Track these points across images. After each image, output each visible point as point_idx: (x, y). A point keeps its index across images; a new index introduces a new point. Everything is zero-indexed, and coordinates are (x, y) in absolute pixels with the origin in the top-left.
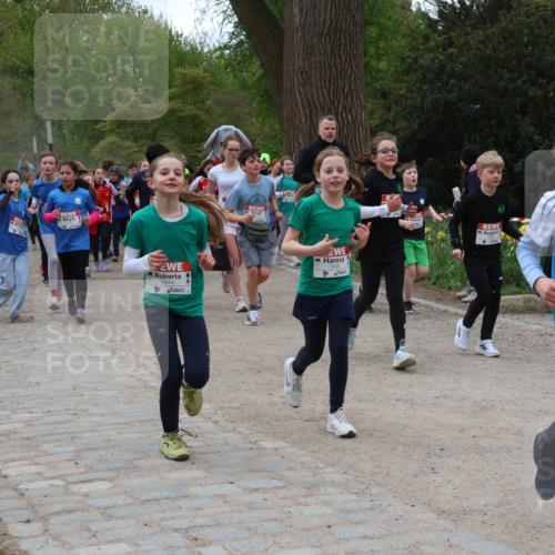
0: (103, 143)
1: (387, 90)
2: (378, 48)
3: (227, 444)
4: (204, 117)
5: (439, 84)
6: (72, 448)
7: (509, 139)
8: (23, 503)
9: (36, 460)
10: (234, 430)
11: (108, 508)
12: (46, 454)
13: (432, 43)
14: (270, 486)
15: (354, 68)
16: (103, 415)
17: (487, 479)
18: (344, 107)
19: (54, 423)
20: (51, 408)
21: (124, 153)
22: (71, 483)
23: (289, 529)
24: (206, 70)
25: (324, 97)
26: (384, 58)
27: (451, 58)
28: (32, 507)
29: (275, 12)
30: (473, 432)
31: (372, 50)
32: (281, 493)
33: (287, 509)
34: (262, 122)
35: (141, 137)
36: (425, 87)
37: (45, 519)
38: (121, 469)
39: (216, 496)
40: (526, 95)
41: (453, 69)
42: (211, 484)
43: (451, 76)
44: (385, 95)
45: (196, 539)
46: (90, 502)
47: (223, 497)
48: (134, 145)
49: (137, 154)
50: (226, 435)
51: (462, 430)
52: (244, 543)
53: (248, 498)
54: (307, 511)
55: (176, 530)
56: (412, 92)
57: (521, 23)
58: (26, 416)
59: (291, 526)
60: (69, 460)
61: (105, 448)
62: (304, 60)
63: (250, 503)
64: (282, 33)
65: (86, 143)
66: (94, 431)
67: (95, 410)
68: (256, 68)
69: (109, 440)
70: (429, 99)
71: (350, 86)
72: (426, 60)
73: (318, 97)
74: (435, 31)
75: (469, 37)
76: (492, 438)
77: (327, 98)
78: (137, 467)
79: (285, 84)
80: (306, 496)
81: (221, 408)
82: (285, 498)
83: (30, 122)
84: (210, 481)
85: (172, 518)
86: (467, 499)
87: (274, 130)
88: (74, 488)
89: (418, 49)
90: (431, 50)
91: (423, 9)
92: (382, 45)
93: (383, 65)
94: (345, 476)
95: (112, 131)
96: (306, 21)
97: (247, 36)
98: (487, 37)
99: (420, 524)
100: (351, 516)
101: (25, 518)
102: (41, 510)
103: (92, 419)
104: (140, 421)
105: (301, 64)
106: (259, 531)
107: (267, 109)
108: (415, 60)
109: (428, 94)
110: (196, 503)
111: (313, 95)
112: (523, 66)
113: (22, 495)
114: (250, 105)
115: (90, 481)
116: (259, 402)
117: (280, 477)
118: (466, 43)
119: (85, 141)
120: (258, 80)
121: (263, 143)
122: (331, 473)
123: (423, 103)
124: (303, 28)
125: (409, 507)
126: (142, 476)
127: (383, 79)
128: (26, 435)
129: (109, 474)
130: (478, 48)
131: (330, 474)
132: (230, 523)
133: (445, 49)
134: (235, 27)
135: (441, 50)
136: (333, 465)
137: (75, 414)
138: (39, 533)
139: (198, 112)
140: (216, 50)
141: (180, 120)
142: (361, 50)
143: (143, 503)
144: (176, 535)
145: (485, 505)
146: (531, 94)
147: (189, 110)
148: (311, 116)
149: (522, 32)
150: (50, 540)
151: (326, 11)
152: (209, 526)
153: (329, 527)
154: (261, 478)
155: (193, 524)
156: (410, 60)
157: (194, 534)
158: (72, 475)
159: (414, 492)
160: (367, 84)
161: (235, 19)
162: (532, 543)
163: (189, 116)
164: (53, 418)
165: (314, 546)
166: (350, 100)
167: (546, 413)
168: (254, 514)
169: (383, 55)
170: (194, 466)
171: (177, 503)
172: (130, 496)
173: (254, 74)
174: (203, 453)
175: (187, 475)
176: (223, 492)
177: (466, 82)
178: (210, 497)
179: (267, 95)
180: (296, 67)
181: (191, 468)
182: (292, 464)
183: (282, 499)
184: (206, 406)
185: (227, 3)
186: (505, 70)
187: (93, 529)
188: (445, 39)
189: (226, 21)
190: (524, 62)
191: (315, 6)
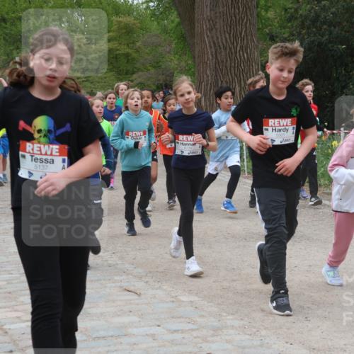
1: (274, 34)
4: (135, 55)
5: (314, 30)
8: (7, 339)
9: (16, 308)
10: (160, 288)
14: (187, 328)
15: (249, 17)
18: (241, 47)
24: (136, 19)
25: (226, 39)
26: (272, 9)
27: (324, 9)
28: (14, 342)
31: (262, 3)
32: (195, 334)
33: (199, 346)
34: (179, 59)
36: (304, 31)
37: (22, 350)
39: (147, 335)
41: (326, 17)
42: (143, 327)
43: (324, 23)
47: (153, 336)
49: (84, 83)
53: (170, 337)
58: (7, 276)
63: (172, 341)
68: (174, 17)
71: (246, 31)
73: (222, 39)
77: (228, 40)
78: (89, 314)
80: (213, 336)
81: (150, 272)
82: (198, 338)
84: (142, 324)
86: (332, 340)
87: (188, 65)
93: (271, 14)
94: (242, 322)
100: (247, 351)
101: (9, 349)
102: (20, 344)
107: (182, 49)
108: (296, 10)
109: (306, 37)
110: (133, 340)
111: (218, 38)
113: (6, 332)
114: (170, 45)
117: (194, 323)
120: (177, 26)
122: (232, 319)
125: (288, 345)
126: (93, 320)
127: (270, 25)
128: (9, 290)
131: (230, 320)
136: (233, 314)
139: (130, 51)
141: (116, 58)
142: (254, 3)
143: (94, 339)
147: (124, 49)
148: (216, 54)
154: (180, 322)
156: (293, 10)
159: (292, 334)
160: (259, 29)
163: (124, 54)
166: (245, 41)
168: (176, 348)
169: (270, 7)
170: (131, 314)
171: (119, 340)
172: (85, 334)
173: (173, 22)
174: (138, 304)
175: (126, 320)
176: (151, 332)
177: (335, 27)
178: (143, 336)
179: (183, 38)
180: (205, 16)
181: (129, 315)
182: (203, 313)
183: (195, 338)
184: (140, 270)
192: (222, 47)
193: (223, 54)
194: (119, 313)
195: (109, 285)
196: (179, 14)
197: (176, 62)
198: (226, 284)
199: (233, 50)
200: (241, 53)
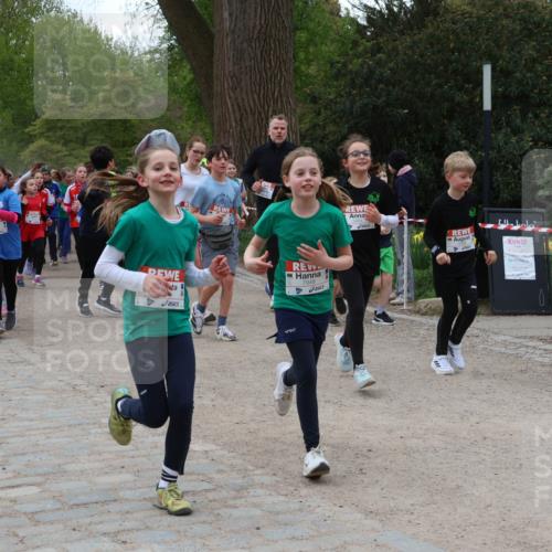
0: (33, 147)
1: (316, 94)
2: (307, 52)
5: (368, 89)
7: (437, 143)
11: (36, 512)
13: (361, 49)
14: (200, 489)
15: (284, 73)
16: (32, 420)
17: (413, 480)
21: (54, 157)
23: (218, 531)
25: (254, 101)
26: (314, 63)
27: (379, 63)
29: (206, 17)
30: (400, 433)
31: (302, 55)
32: (211, 496)
33: (216, 512)
34: (192, 127)
35: (71, 141)
36: (355, 92)
38: (49, 474)
39: (145, 499)
40: (453, 100)
41: (381, 74)
42: (139, 488)
43: (380, 81)
44: (314, 100)
45: (124, 542)
46: (17, 507)
48: (64, 149)
49: (67, 158)
51: (390, 431)
52: (174, 545)
54: (236, 513)
55: (104, 534)
56: (342, 96)
57: (448, 30)
59: (220, 529)
61: (33, 453)
62: (234, 64)
64: (211, 37)
65: (15, 146)
66: (22, 436)
67: (24, 415)
68: (186, 73)
69: (37, 445)
70: (358, 104)
71: (280, 91)
72: (355, 65)
73: (249, 101)
74: (363, 35)
75: (398, 42)
76: (419, 438)
77: (257, 102)
78: (65, 472)
79: (215, 88)
80: (235, 498)
82: (215, 500)
84: (139, 484)
85: (101, 523)
86: (395, 499)
88: (3, 494)
89: (348, 55)
90: (360, 56)
91: (352, 15)
92: (311, 50)
93: (312, 70)
94: (274, 478)
95: (42, 134)
96: (235, 25)
97: (176, 40)
98: (414, 42)
99: (348, 525)
100: (281, 517)
103: (21, 424)
104: (70, 426)
105: (231, 69)
106: (189, 534)
107: (196, 114)
108: (345, 65)
109: (357, 98)
110: (126, 507)
111: (243, 99)
112: (450, 72)
114: (180, 108)
115: (18, 486)
117: (210, 480)
118: (395, 49)
119: (14, 144)
120: (188, 84)
123: (352, 107)
124: (233, 32)
125: (337, 508)
126: (70, 480)
127: (313, 84)
129: (39, 479)
130: (405, 54)
131: (260, 476)
132: (159, 527)
133: (373, 55)
134: (166, 31)
135: (369, 55)
136: (263, 467)
141: (110, 125)
142: (291, 55)
143: (71, 507)
144: (105, 539)
145: (412, 505)
146: (457, 99)
148: (241, 120)
149: (448, 39)
151: (256, 16)
152: (138, 530)
153: (258, 529)
154: (191, 481)
155: (122, 528)
156: (340, 65)
157: (123, 537)
159: (342, 494)
160: (296, 88)
161: (165, 23)
162: (457, 542)
163: (119, 120)
165: (243, 548)
166: (279, 104)
167: (472, 414)
169: (312, 60)
170: (124, 470)
171: (106, 507)
172: (59, 500)
173: (185, 78)
174: (133, 457)
177: (394, 87)
179: (198, 99)
180: (226, 71)
181: (120, 472)
182: (221, 467)
183: (211, 501)
185: (158, 7)
186: (432, 76)
187: (21, 534)
188: (373, 45)
189: (156, 25)
190: (450, 67)
191: (245, 12)
192: (249, 110)
193: (250, 120)
194: (106, 470)
195: (93, 431)
196: (193, 70)
197: (189, 130)
198: (253, 426)
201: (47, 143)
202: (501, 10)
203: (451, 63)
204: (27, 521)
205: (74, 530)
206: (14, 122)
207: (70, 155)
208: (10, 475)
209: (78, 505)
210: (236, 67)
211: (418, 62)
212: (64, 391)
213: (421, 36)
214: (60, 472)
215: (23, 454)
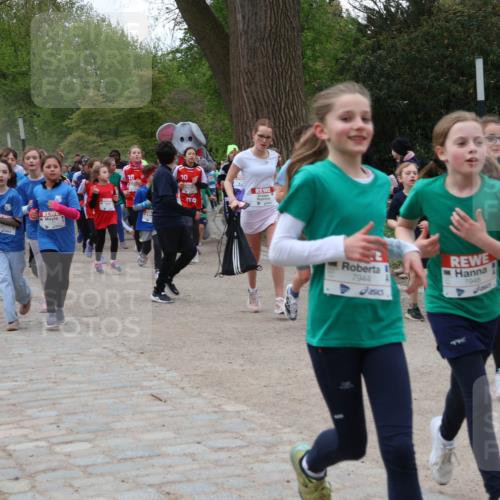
0: (71, 138)
2: (314, 50)
3: (193, 408)
4: (160, 114)
6: (53, 413)
8: (11, 462)
9: (22, 424)
10: (199, 395)
11: (88, 466)
12: (31, 418)
13: (362, 46)
14: (234, 445)
15: (294, 69)
16: (80, 383)
18: (286, 104)
19: (37, 390)
20: (33, 377)
21: (90, 147)
22: (54, 444)
23: (252, 484)
25: (267, 92)
26: (321, 59)
27: (379, 59)
28: (20, 466)
29: (221, 19)
31: (309, 53)
32: (244, 452)
33: (250, 466)
34: (213, 118)
35: (105, 132)
37: (31, 476)
38: (99, 431)
39: (185, 454)
40: (449, 91)
41: (382, 69)
42: (181, 444)
43: (381, 75)
45: (168, 493)
46: (71, 461)
47: (193, 456)
48: (99, 140)
49: (102, 148)
50: (193, 400)
52: (213, 496)
53: (214, 456)
54: (268, 467)
55: (150, 486)
57: (441, 27)
58: (10, 384)
59: (254, 482)
60: (51, 424)
61: (83, 412)
62: (248, 61)
63: (217, 461)
64: (226, 37)
65: (55, 139)
66: (73, 397)
67: (73, 378)
68: (204, 70)
69: (87, 405)
71: (291, 86)
73: (263, 95)
74: (364, 34)
75: (396, 40)
77: (271, 96)
78: (113, 429)
79: (232, 83)
80: (266, 454)
81: (187, 376)
82: (249, 456)
83: (3, 119)
84: (179, 440)
85: (147, 475)
87: (224, 125)
88: (58, 449)
89: (351, 52)
90: (362, 52)
91: (352, 16)
92: (317, 48)
93: (319, 66)
94: (301, 436)
95: (78, 127)
96: (248, 27)
97: (196, 41)
98: (410, 39)
99: (370, 479)
101: (13, 476)
102: (28, 469)
103: (71, 386)
104: (115, 388)
105: (246, 66)
106: (225, 486)
107: (216, 107)
108: (348, 61)
110: (168, 461)
111: (258, 93)
112: (445, 66)
113: (10, 455)
114: (202, 102)
115: (71, 442)
116: (220, 370)
117: (243, 438)
118: (394, 46)
119: (54, 136)
120: (208, 80)
121: (214, 136)
122: (288, 433)
124: (246, 33)
126: (118, 437)
127: (320, 79)
128: (12, 401)
129: (89, 436)
130: (404, 50)
133: (374, 51)
134: (186, 33)
135: (370, 52)
136: (289, 426)
137: (55, 382)
138: (27, 489)
139: (155, 110)
140: (168, 54)
141: (139, 117)
142: (299, 53)
143: (119, 461)
144: (150, 490)
146: (453, 90)
149: (442, 35)
150: (37, 496)
151: (266, 17)
152: (180, 482)
153: (288, 482)
154: (225, 438)
155: (165, 480)
156: (344, 61)
157: (167, 489)
158: (55, 437)
160: (306, 83)
161: (186, 26)
163: (147, 113)
164: (35, 386)
166: (291, 97)
168: (220, 471)
169: (319, 57)
170: (164, 429)
171: (150, 461)
172: (108, 455)
173: (204, 75)
174: (172, 416)
175: (158, 436)
176: (191, 451)
177: (394, 80)
178: (180, 456)
179: (217, 94)
180: (242, 68)
181: (161, 430)
182: (253, 426)
183: (244, 457)
184: (173, 374)
185: (177, 11)
186: (429, 70)
187: (76, 485)
188: (374, 42)
189: (177, 27)
190: (445, 61)
191: (256, 14)
192: (263, 103)
194: (149, 428)
195: (136, 393)
196: (211, 67)
198: (279, 389)
199: (276, 108)
200: (286, 110)
201: (83, 134)
202: (490, 10)
203: (446, 58)
204: (81, 473)
205: (123, 481)
206: (53, 116)
207: (104, 145)
208: (64, 432)
209: (125, 459)
210: (250, 64)
211: (416, 58)
212: (108, 357)
213: (417, 34)
214: (107, 430)
215: (75, 413)
